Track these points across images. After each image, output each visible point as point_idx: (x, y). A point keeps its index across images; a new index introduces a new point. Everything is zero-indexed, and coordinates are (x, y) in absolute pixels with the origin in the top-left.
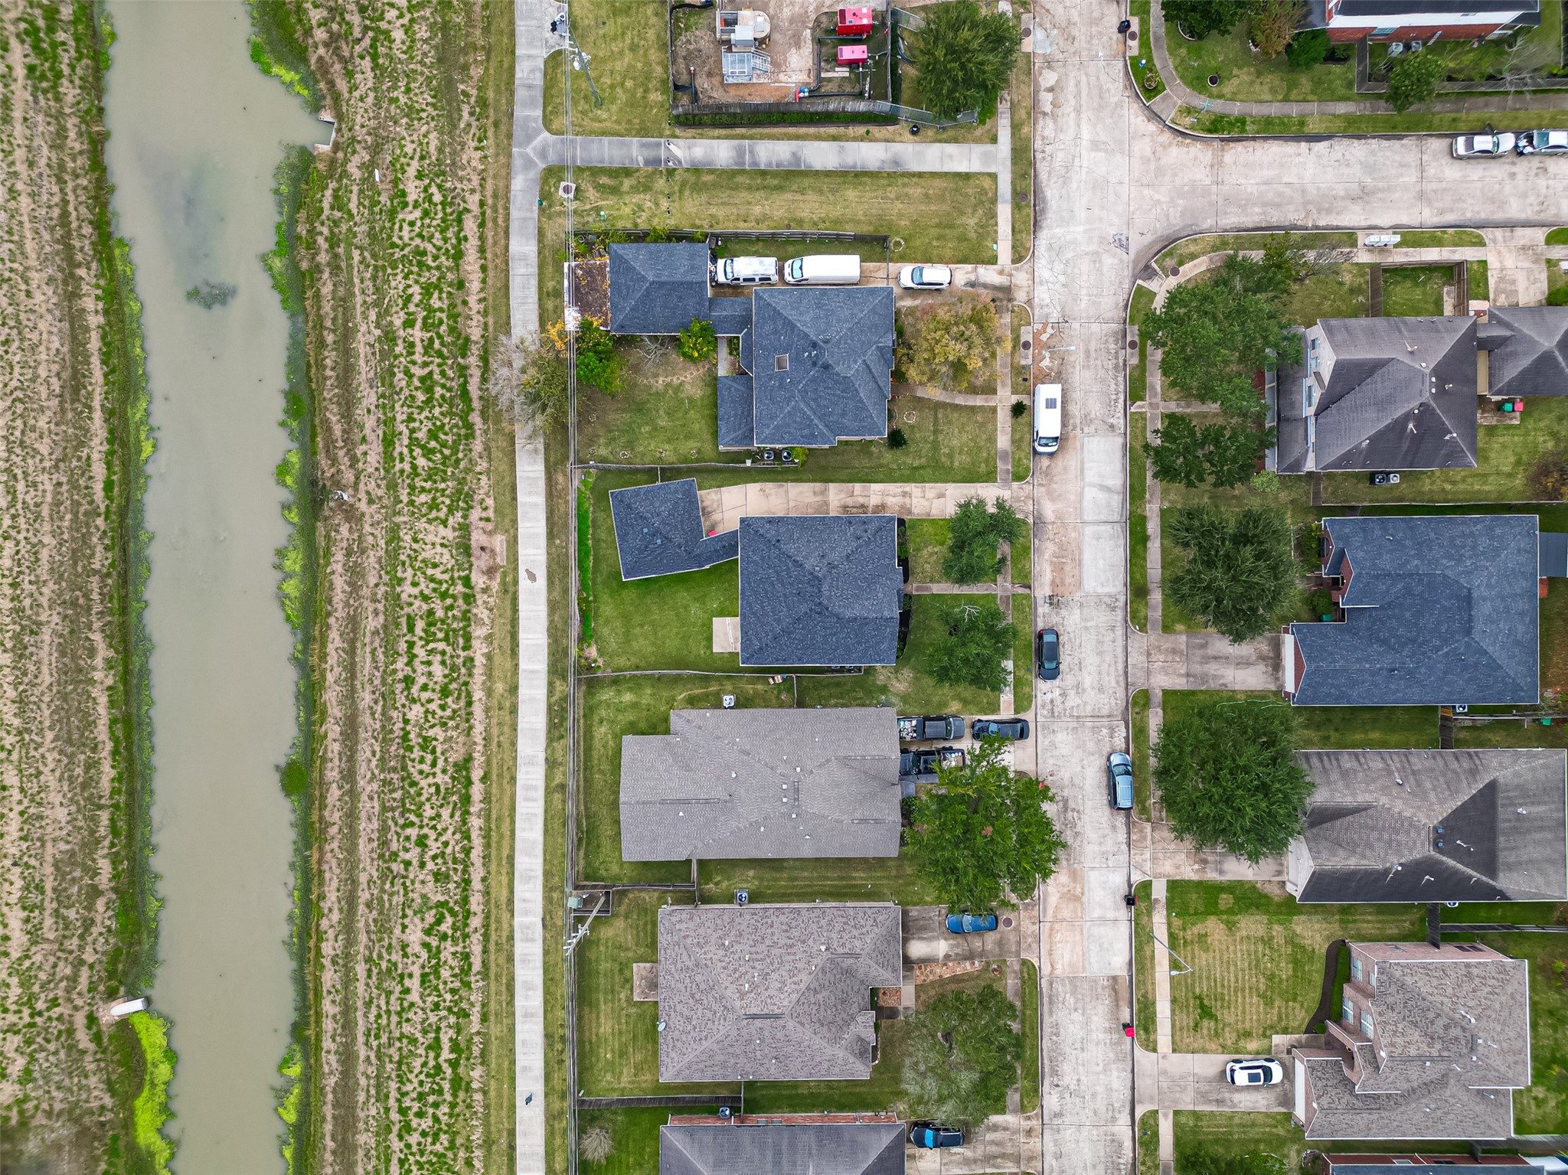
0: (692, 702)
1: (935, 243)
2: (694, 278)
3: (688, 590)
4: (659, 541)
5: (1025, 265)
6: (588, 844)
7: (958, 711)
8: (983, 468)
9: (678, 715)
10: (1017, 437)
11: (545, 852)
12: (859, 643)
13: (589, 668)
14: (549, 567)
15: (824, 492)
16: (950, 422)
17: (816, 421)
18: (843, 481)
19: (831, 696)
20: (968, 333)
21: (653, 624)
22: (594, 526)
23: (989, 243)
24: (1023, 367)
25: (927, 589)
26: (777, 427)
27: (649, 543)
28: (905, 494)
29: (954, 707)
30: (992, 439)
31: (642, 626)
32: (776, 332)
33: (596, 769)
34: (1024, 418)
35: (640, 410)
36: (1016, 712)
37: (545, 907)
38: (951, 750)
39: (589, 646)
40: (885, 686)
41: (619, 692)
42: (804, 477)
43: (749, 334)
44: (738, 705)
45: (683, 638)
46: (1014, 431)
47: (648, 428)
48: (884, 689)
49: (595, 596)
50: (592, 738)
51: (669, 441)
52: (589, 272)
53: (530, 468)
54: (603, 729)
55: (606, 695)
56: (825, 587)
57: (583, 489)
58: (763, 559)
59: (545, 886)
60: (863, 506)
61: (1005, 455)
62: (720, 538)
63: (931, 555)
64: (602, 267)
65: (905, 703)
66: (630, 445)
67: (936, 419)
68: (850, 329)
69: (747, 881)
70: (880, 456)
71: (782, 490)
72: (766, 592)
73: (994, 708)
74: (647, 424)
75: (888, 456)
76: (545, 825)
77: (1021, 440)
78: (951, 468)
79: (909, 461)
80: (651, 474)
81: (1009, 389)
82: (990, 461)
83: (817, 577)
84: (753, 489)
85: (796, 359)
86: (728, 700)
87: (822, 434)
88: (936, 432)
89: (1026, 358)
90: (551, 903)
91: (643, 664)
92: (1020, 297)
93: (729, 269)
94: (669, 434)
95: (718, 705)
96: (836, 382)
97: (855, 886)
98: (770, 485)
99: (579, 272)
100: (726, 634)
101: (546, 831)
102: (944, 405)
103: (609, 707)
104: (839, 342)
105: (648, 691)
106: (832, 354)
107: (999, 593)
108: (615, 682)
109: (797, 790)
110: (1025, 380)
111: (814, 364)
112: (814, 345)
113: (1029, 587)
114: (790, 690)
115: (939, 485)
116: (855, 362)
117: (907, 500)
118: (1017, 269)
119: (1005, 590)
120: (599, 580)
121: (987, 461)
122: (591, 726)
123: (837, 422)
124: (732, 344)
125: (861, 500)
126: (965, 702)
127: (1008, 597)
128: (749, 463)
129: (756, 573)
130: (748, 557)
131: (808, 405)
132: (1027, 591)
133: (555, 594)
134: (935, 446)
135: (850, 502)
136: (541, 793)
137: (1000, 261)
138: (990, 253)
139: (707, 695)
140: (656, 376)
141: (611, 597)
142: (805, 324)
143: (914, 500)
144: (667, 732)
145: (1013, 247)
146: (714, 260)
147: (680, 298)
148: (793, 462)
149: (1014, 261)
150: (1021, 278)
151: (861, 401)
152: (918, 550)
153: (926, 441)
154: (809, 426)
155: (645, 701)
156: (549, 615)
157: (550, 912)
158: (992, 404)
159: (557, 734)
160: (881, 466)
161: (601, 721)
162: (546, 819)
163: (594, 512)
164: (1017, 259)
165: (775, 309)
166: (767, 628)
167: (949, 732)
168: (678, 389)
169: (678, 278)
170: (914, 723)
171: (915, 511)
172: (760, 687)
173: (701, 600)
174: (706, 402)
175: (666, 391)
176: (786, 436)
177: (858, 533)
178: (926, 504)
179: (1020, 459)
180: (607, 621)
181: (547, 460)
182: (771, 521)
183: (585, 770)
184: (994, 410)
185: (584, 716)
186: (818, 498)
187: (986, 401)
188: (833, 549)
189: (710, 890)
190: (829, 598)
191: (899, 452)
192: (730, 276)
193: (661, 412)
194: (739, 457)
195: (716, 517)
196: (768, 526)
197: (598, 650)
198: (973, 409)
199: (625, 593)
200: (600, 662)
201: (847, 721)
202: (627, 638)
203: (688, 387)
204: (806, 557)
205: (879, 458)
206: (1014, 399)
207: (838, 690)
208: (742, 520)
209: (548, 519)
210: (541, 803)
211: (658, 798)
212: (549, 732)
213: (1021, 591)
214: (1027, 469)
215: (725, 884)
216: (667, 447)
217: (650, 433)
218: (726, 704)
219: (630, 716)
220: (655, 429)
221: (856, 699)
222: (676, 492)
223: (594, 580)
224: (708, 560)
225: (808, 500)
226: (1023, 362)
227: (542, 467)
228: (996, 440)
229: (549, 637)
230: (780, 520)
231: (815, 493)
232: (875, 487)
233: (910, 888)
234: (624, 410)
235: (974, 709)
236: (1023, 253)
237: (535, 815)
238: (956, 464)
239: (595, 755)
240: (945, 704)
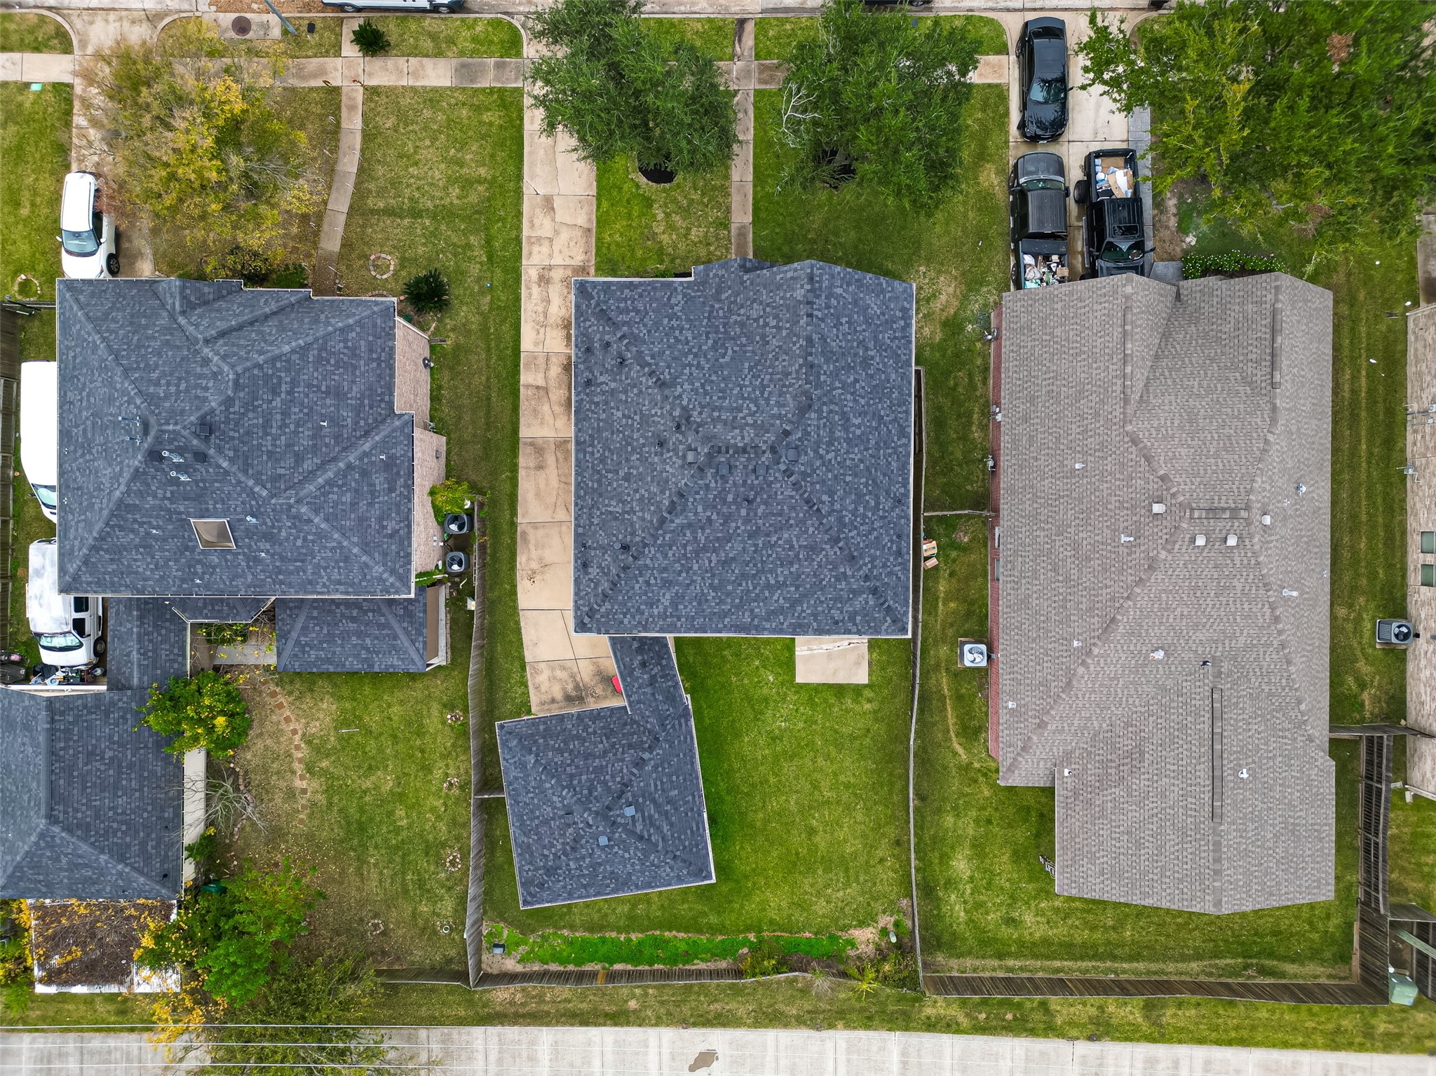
0: (973, 730)
1: (25, 212)
2: (43, 725)
3: (737, 735)
4: (630, 811)
5: (76, 25)
6: (1271, 955)
7: (1000, 172)
8: (491, 117)
9: (1010, 769)
10: (428, 44)
11: (1286, 1045)
12: (866, 363)
13: (903, 949)
14: (685, 1023)
15: (538, 449)
16: (395, 183)
17: (352, 458)
18: (515, 409)
19: (964, 438)
20: (156, 108)
21: (805, 811)
22: (602, 928)
23: (27, 100)
24: (285, 32)
25: (742, 234)
26: (366, 547)
27: (632, 833)
28: (544, 280)
29: (991, 179)
30: (433, 97)
31: (812, 832)
32: (146, 545)
33: (1113, 936)
34: (391, 29)
35: (362, 828)
36: (1003, 50)
37: (1406, 1050)
38: (1087, 185)
39: (852, 943)
40: (945, 324)
41: (950, 883)
42: (507, 487)
43: (183, 604)
44: (984, 636)
45: (840, 747)
46: (415, 52)
47: (400, 812)
48: (953, 326)
49: (748, 929)
50: (1046, 942)
51: (427, 769)
52: (55, 942)
53: (480, 1057)
54: (1029, 918)
55: (956, 909)
56: (735, 438)
57: (523, 949)
58: (667, 584)
59: (1361, 1048)
60: (567, 368)
61: (464, 71)
62: (627, 671)
63: (671, 227)
64: (44, 914)
65: (981, 282)
66: (433, 850)
67: (390, 212)
68: (126, 372)
69: (1358, 621)
70: (464, 329)
71: (532, 535)
72: (744, 576)
73: (998, 93)
74: (390, 814)
75: (464, 313)
76: (1229, 1043)
77: (434, 37)
78: (492, 183)
79: (475, 269)
80: (491, 811)
81: (331, 62)
82: (478, 100)
83: (710, 456)
84: (529, 595)
85: (200, 501)
86: (973, 656)
87: (384, 445)
88: (416, 214)
89: (266, 27)
90: (1398, 1036)
91: (891, 832)
92: (138, 35)
93: (59, 642)
94: (412, 769)
95: (982, 676)
96: (249, 406)
97: (1371, 392)
98: (521, 559)
99: (56, 961)
100: (830, 656)
101: (1243, 1042)
102: (360, 193)
103: (979, 905)
104: (151, 400)
105: (949, 820)
106: (174, 415)
107: (753, 85)
108: (928, 891)
109: (1213, 511)
110: (311, 28)
111: (202, 457)
112: (154, 456)
113: (742, 22)
114: (950, 525)
115: (526, 207)
116: (206, 362)
117: (557, 275)
118: (84, 44)
119: (747, 73)
120: (713, 919)
121: (478, 109)
122: (1021, 943)
123: (358, 410)
124: (214, 637)
125: (555, 370)
126: (982, 156)
127: (763, 69)
128: (472, 605)
129: (701, 599)
130: (663, 616)
131: (310, 476)
132: (750, 28)
133: (741, 1012)
134: (445, 214)
135: (558, 394)
136: (1161, 1051)
137: (67, 79)
138: (49, 97)
139: (959, 698)
140: (291, 794)
141: (749, 895)
142: (116, 478)
143: (558, 260)
144: (1049, 792)
145: (37, 49)
146: (46, 671)
147: (91, 755)
148: (470, 513)
149: (67, 48)
150: (102, 35)
151: (303, 351)
152: (661, 252)
153: (434, 234)
154: (365, 473)
155: (968, 827)
156: (786, 1026)
157: (1418, 1039)
158: (359, 96)
159: (1038, 1016)
160: (484, 329)
161: (1010, 921)
162: (1218, 1042)
163: (572, 927)
164: (62, 42)
165: (94, 549)
166: (827, 576)
167: (1047, 185)
168: (317, 747)
169: (41, 760)
170: (1028, 259)
171: (579, 259)
172: (942, 587)
173: (758, 706)
174: (345, 691)
175: (324, 772)
176: (391, 526)
177: (610, 363)
178: (565, 235)
179: (475, 40)
180: (802, 906)
181: (462, 1022)
182: (583, 564)
183: (1114, 958)
184: (372, 93)
185: (1000, 956)
186: (551, 460)
187: (352, 108)
188: (645, 420)
189: (1376, 700)
190: (761, 429)
191: (456, 292)
192: (72, 640)
193: (368, 784)
194: (461, 626)
195: (586, 673)
196: (594, 571)
197: (862, 924)
198: (368, 136)
199: (742, 867)
200: (886, 920)
201: (1032, 400)
202: (836, 863)
203: (314, 728)
204: (663, 484)
205: (468, 333)
206: (350, 50)
207: (952, 423)
208: (581, 627)
209: (585, 1022)
210: (1184, 1052)
211: (1206, 826)
212: (1032, 1032)
213: (749, 40)
214: (496, 24)
215: (1363, 667)
216: (438, 774)
217: (410, 808)
218: (981, 662)
219: (1003, 862)
220: (401, 797)
221: (972, 386)
222: (523, 766)
223: (713, 930)
224: (673, 698)
225: (554, 482)
226: (276, 32)
227: (478, 1031)
228: (435, 90)
229: (831, 1026)
230: (582, 545)
231: (540, 467)
232: (528, 341)
233: (1377, 276)
234: (361, 861)
235: (996, 138)
236: (50, 29)
237: (1207, 1063)
238: (483, 171)
239: (1081, 936)
240: (985, 198)
